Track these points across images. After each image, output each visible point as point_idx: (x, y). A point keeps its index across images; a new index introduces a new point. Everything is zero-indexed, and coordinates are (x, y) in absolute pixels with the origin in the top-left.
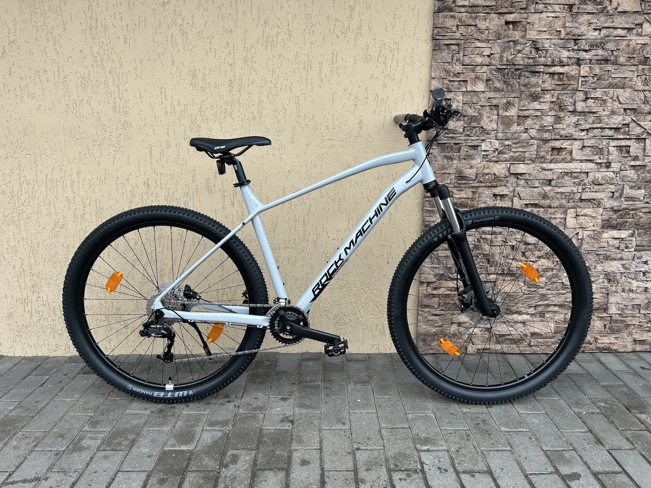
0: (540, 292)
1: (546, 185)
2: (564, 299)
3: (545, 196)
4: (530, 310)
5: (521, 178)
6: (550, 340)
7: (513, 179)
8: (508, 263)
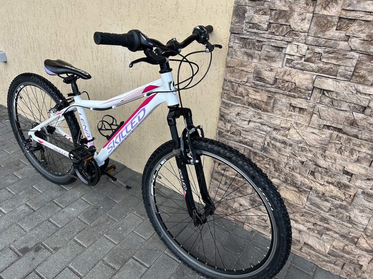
0: (322, 215)
1: (358, 111)
2: (347, 232)
3: (353, 123)
4: (307, 224)
5: (327, 95)
6: (323, 257)
7: (316, 93)
8: (293, 175)
